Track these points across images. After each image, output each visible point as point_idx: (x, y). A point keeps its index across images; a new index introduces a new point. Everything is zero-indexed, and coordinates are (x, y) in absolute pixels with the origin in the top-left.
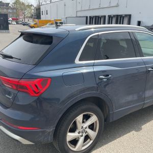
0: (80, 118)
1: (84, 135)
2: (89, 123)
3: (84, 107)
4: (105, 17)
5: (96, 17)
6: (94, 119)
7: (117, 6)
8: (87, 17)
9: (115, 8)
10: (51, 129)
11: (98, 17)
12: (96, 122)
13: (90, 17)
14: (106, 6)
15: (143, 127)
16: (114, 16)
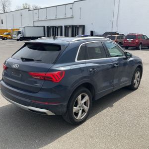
0: (80, 97)
1: (82, 108)
2: (84, 101)
3: (82, 90)
4: (61, 27)
5: (53, 27)
6: (87, 98)
7: (72, 17)
8: (44, 27)
9: (70, 19)
10: (65, 104)
11: (56, 27)
12: (88, 100)
13: (48, 27)
14: (62, 17)
15: (113, 104)
16: (70, 26)
